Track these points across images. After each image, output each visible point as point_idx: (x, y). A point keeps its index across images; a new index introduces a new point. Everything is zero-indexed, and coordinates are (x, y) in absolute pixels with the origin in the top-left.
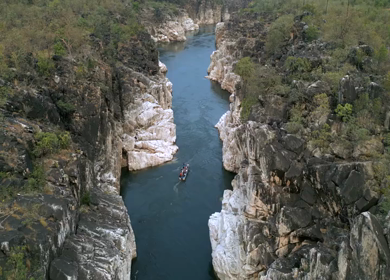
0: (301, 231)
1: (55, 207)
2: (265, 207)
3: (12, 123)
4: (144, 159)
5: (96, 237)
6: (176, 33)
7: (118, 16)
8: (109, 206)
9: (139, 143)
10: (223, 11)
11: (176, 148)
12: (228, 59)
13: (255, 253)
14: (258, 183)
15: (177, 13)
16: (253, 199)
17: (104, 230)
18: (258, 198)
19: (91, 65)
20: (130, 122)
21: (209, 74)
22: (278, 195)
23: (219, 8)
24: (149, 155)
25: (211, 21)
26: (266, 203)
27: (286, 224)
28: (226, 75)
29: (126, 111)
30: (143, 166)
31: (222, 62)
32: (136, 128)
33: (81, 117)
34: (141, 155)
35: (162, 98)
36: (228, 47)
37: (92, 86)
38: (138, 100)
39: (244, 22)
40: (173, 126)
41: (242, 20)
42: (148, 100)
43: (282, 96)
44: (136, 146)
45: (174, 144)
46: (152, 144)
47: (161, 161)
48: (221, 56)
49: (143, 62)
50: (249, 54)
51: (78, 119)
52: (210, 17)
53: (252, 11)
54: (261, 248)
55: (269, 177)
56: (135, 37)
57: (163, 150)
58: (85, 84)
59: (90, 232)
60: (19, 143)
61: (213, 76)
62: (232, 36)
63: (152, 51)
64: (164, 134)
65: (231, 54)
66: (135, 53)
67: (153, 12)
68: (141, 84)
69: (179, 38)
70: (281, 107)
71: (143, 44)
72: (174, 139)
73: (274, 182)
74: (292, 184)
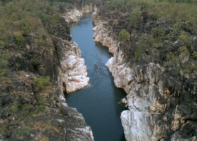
0: (187, 117)
1: (61, 121)
2: (161, 106)
3: (19, 74)
4: (74, 86)
5: (77, 134)
6: (72, 18)
7: (45, 10)
8: (74, 115)
9: (70, 78)
10: (93, 6)
11: (88, 78)
12: (105, 31)
13: (158, 130)
14: (157, 94)
15: (71, 8)
16: (154, 103)
17: (79, 129)
18: (157, 102)
19: (44, 38)
20: (64, 67)
21: (94, 38)
22: (169, 99)
23: (91, 5)
24: (77, 84)
25: (88, 11)
26: (162, 104)
27: (179, 114)
28: (105, 39)
29: (61, 61)
30: (74, 90)
31: (102, 32)
32: (67, 69)
33: (44, 67)
34: (72, 84)
35: (77, 53)
36: (104, 25)
37: (47, 49)
38: (66, 55)
39: (108, 11)
40: (85, 67)
41: (106, 11)
42: (71, 54)
43: (158, 49)
44: (69, 80)
45: (87, 76)
46: (77, 77)
47: (83, 86)
48: (100, 29)
49: (64, 34)
50: (116, 27)
51: (42, 68)
52: (87, 9)
53: (111, 6)
54: (162, 127)
55: (164, 91)
56: (58, 21)
57: (83, 80)
58: (44, 49)
59: (74, 131)
60: (27, 86)
61: (97, 39)
62: (102, 19)
63: (67, 28)
64: (82, 72)
65: (106, 28)
66: (59, 30)
67: (59, 7)
68: (67, 46)
69: (74, 21)
70: (158, 54)
71: (62, 25)
72: (86, 74)
73: (166, 93)
74: (177, 93)
